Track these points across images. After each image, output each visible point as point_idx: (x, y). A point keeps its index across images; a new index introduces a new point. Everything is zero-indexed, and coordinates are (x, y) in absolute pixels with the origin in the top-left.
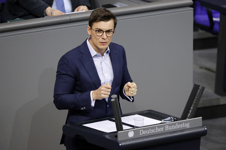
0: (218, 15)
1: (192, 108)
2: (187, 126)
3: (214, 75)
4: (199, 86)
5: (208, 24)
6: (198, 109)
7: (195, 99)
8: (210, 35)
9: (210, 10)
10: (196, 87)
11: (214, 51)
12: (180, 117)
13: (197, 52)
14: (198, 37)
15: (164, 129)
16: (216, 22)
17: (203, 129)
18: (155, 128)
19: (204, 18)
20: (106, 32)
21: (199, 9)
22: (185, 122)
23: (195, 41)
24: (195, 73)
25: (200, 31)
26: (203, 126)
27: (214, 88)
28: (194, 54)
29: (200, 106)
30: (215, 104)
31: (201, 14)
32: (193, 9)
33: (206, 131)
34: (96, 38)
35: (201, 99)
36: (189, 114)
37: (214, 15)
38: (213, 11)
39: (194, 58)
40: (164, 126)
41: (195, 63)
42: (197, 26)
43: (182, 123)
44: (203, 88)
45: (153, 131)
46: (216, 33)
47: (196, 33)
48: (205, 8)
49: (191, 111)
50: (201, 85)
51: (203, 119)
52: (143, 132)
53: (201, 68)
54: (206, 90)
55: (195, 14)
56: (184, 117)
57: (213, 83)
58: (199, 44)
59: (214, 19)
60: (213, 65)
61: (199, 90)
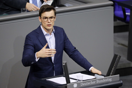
0: (129, 11)
1: (113, 69)
2: (110, 80)
3: (127, 48)
4: (117, 55)
5: (123, 17)
7: (115, 64)
8: (124, 24)
9: (124, 8)
10: (115, 56)
11: (127, 34)
13: (116, 34)
14: (116, 25)
15: (96, 82)
16: (128, 15)
17: (120, 82)
18: (90, 81)
19: (120, 13)
20: (49, 18)
21: (117, 7)
22: (109, 78)
23: (115, 27)
24: (115, 47)
25: (118, 21)
26: (120, 80)
27: (127, 57)
28: (114, 35)
29: (117, 68)
30: (127, 66)
31: (118, 11)
32: (113, 7)
33: (122, 83)
34: (44, 23)
35: (119, 63)
36: (111, 73)
37: (126, 11)
38: (126, 9)
39: (114, 38)
40: (96, 80)
41: (115, 41)
42: (116, 18)
43: (107, 78)
44: (120, 57)
45: (89, 83)
46: (128, 22)
47: (115, 22)
48: (120, 7)
49: (112, 71)
50: (119, 55)
51: (120, 76)
52: (83, 84)
53: (119, 44)
55: (114, 11)
56: (108, 74)
57: (126, 53)
58: (117, 29)
59: (127, 14)
60: (126, 43)
61: (117, 58)
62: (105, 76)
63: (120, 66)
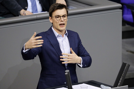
1: (121, 79)
4: (126, 64)
5: (132, 21)
6: (125, 79)
7: (123, 73)
9: (133, 11)
10: (124, 65)
12: (113, 85)
13: (125, 40)
14: (125, 30)
19: (129, 17)
20: (62, 16)
21: (126, 11)
23: (123, 32)
24: (123, 55)
25: (127, 26)
28: (123, 42)
29: (126, 78)
31: (127, 14)
32: (122, 10)
36: (119, 84)
39: (122, 45)
41: (123, 48)
42: (125, 22)
44: (129, 66)
47: (124, 27)
48: (130, 10)
49: (120, 81)
50: (128, 63)
51: (129, 87)
53: (127, 51)
54: (131, 67)
55: (123, 14)
56: (116, 85)
61: (126, 67)
62: (112, 87)
63: (128, 75)
